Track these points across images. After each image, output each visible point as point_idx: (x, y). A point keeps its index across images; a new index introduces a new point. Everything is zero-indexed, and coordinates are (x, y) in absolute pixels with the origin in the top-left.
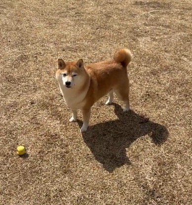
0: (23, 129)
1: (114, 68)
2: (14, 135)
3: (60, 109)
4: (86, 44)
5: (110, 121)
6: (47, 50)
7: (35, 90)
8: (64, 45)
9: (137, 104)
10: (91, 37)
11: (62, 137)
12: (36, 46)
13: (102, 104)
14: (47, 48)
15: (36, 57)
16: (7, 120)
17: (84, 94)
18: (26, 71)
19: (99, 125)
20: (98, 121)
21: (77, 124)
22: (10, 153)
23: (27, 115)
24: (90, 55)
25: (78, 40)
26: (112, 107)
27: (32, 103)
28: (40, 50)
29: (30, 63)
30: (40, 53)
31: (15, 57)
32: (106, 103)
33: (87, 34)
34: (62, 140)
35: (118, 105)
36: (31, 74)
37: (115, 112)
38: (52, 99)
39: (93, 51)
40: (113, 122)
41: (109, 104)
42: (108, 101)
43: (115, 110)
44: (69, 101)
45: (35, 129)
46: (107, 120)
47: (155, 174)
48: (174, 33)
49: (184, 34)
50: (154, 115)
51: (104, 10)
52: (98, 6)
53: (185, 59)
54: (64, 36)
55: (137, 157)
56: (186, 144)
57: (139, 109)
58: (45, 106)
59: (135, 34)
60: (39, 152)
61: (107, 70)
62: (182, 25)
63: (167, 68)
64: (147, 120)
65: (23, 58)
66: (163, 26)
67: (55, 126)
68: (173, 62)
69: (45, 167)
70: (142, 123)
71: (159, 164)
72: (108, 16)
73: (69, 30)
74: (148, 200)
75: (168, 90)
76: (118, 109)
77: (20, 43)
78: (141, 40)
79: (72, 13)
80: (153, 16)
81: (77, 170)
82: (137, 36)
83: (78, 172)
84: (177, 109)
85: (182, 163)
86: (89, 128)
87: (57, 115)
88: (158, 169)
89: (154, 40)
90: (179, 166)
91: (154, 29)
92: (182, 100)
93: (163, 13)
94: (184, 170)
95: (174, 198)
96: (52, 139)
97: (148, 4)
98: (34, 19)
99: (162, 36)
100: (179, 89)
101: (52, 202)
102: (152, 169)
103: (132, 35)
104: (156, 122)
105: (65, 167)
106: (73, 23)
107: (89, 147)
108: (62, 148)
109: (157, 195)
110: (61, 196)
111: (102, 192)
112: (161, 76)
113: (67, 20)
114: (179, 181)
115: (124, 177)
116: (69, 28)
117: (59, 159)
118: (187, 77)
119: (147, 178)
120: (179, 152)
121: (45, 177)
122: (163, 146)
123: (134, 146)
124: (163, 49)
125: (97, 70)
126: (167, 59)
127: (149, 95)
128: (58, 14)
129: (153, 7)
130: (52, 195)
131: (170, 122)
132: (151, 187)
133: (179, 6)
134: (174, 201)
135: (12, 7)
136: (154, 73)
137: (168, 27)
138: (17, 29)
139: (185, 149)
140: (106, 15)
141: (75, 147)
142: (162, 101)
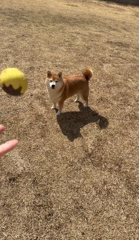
0: (23, 109)
1: (80, 80)
2: (17, 112)
3: (47, 101)
4: (71, 64)
5: (75, 112)
6: (47, 65)
7: (35, 88)
8: (57, 63)
9: (93, 104)
10: (75, 60)
11: (45, 117)
12: (41, 62)
13: (72, 101)
14: (47, 64)
15: (39, 68)
16: (15, 103)
17: (60, 94)
18: (31, 76)
19: (68, 113)
20: (68, 110)
21: (55, 110)
22: (13, 121)
23: (27, 102)
24: (71, 71)
25: (66, 61)
26: (78, 104)
27: (31, 95)
28: (42, 65)
29: (35, 72)
30: (42, 67)
31: (27, 67)
32: (75, 101)
33: (73, 58)
34: (44, 118)
35: (81, 103)
36: (34, 78)
37: (79, 107)
38: (43, 95)
39: (74, 69)
40: (77, 112)
41: (76, 102)
42: (76, 100)
43: (79, 106)
44: (51, 97)
45: (30, 110)
46: (73, 111)
47: (94, 145)
48: (128, 63)
49: (133, 65)
50: (102, 111)
51: (87, 45)
52: (83, 42)
53: (130, 80)
54: (59, 58)
55: (86, 134)
56: (117, 130)
57: (94, 107)
58: (38, 98)
59: (103, 61)
60: (30, 123)
61: (76, 80)
62: (134, 59)
63: (117, 85)
64: (97, 114)
65: (32, 68)
66: (121, 58)
67: (42, 110)
68: (122, 81)
69: (32, 131)
70: (94, 115)
71: (98, 140)
72: (88, 48)
73: (62, 54)
74: (87, 158)
75: (114, 98)
76: (81, 105)
77: (31, 59)
78: (105, 65)
79: (67, 44)
80: (117, 51)
81: (49, 136)
82: (104, 62)
83: (50, 137)
84: (117, 110)
85: (112, 141)
86: (61, 114)
87: (44, 104)
88: (97, 143)
89: (114, 66)
90: (110, 143)
91: (115, 59)
92: (122, 105)
93: (123, 50)
94: (111, 145)
95: (102, 159)
96: (39, 117)
97: (115, 43)
98: (42, 45)
99: (119, 65)
100: (121, 98)
101: (32, 152)
102: (93, 142)
103: (100, 61)
104: (102, 116)
105: (42, 133)
106: (65, 50)
107: (59, 124)
108: (43, 123)
109: (92, 156)
110: (37, 149)
111: (61, 150)
112: (112, 89)
113: (63, 48)
114: (107, 151)
115: (75, 144)
116: (63, 53)
117: (40, 129)
118: (128, 91)
119: (88, 146)
120: (112, 135)
121: (30, 137)
122: (103, 130)
123: (85, 128)
124: (118, 72)
125: (70, 80)
126: (119, 79)
127: (102, 99)
128: (58, 44)
129: (118, 45)
130: (33, 147)
131: (110, 117)
132: (90, 152)
133: (135, 47)
134: (102, 161)
135: (31, 36)
136: (108, 86)
137: (125, 59)
138: (32, 50)
139: (116, 133)
140: (87, 47)
141: (51, 123)
142: (109, 104)
